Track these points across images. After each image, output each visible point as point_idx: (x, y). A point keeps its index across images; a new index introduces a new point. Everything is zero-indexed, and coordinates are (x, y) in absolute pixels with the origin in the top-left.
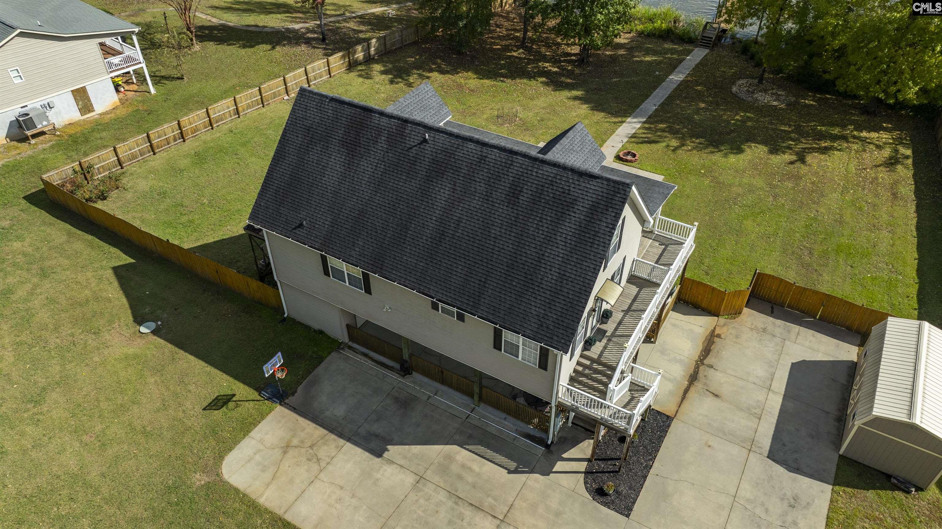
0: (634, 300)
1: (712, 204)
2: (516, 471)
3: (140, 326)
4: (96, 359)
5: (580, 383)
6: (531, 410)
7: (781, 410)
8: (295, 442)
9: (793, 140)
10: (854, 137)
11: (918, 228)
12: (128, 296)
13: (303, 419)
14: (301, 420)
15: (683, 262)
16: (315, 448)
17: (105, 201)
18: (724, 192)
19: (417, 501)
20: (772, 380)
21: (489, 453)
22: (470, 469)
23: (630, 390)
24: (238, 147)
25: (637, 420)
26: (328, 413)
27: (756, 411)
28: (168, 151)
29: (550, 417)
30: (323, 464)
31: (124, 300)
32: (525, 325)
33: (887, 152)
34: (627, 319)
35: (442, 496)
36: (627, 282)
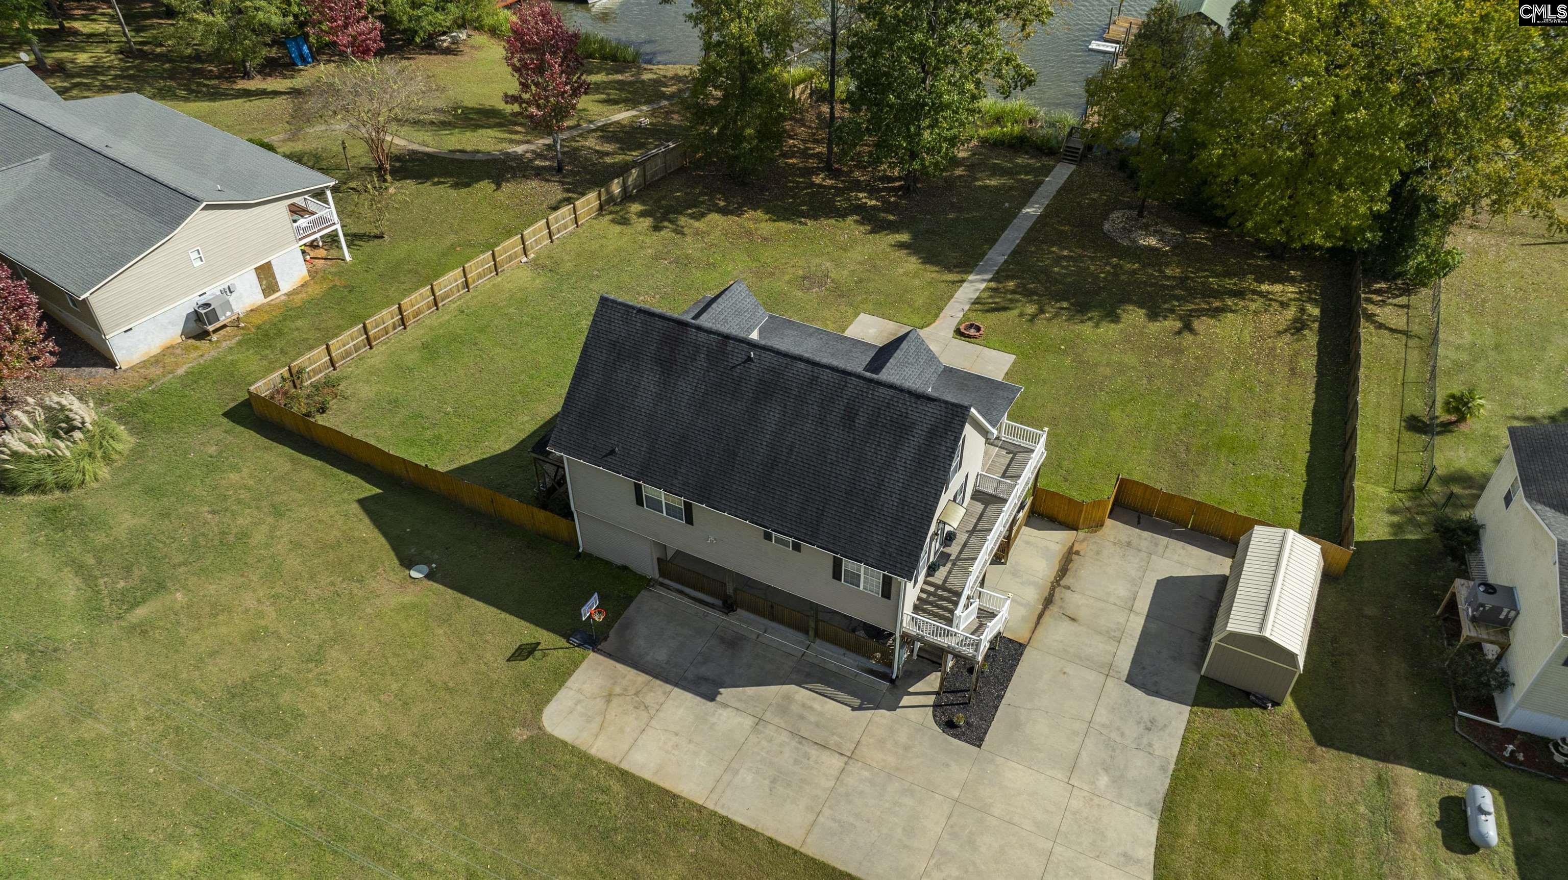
0: (979, 519)
1: (1073, 391)
2: (860, 708)
3: (410, 570)
4: (369, 610)
5: (925, 611)
6: (873, 643)
7: (1142, 631)
8: (617, 690)
9: (1177, 298)
10: (1254, 292)
11: (1314, 413)
12: (385, 535)
13: (622, 666)
14: (620, 667)
15: (1032, 473)
16: (640, 696)
17: (324, 415)
18: (1088, 375)
19: (759, 742)
20: (1134, 599)
21: (830, 691)
22: (811, 708)
23: (978, 617)
24: (477, 335)
25: (984, 646)
26: (649, 658)
27: (1116, 634)
28: (386, 343)
29: (893, 650)
30: (653, 712)
31: (383, 540)
32: (867, 554)
33: (1291, 313)
34: (972, 540)
35: (784, 737)
36: (972, 498)
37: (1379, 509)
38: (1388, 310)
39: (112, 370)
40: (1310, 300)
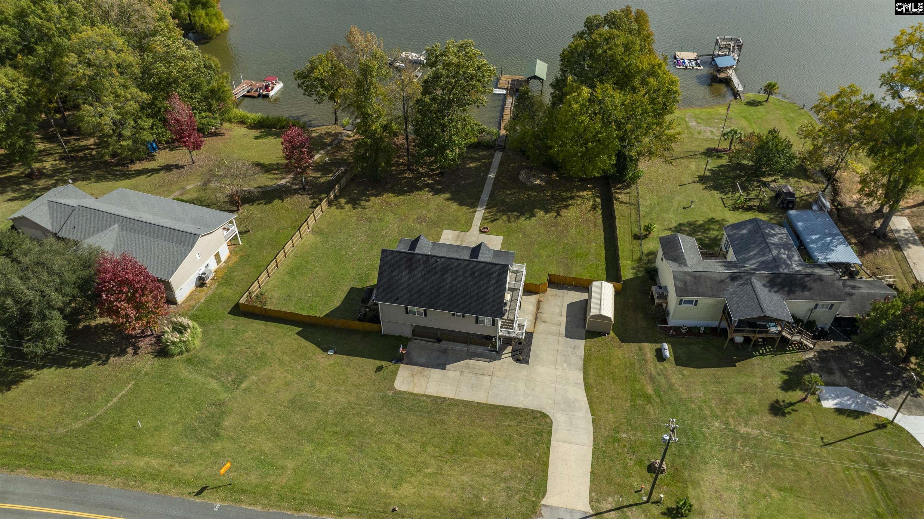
0: (512, 296)
3: (327, 352)
5: (504, 328)
6: (490, 341)
8: (414, 373)
9: (552, 203)
14: (412, 366)
15: (524, 279)
16: (422, 373)
18: (529, 239)
19: (464, 378)
20: (561, 312)
21: (480, 359)
22: (476, 365)
23: (520, 327)
25: (523, 335)
26: (420, 362)
29: (496, 342)
30: (428, 377)
32: (486, 313)
34: (512, 304)
36: (512, 290)
37: (629, 268)
38: (623, 195)
39: (175, 306)
40: (597, 196)
